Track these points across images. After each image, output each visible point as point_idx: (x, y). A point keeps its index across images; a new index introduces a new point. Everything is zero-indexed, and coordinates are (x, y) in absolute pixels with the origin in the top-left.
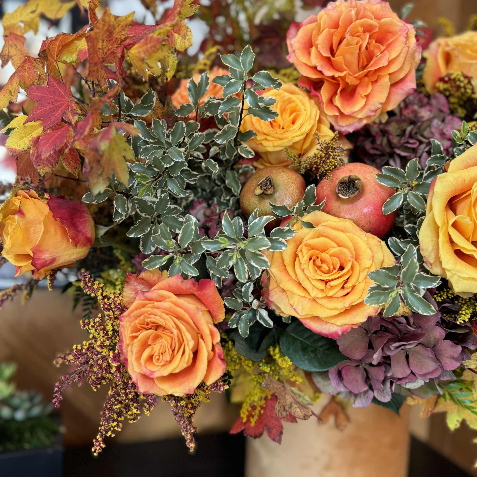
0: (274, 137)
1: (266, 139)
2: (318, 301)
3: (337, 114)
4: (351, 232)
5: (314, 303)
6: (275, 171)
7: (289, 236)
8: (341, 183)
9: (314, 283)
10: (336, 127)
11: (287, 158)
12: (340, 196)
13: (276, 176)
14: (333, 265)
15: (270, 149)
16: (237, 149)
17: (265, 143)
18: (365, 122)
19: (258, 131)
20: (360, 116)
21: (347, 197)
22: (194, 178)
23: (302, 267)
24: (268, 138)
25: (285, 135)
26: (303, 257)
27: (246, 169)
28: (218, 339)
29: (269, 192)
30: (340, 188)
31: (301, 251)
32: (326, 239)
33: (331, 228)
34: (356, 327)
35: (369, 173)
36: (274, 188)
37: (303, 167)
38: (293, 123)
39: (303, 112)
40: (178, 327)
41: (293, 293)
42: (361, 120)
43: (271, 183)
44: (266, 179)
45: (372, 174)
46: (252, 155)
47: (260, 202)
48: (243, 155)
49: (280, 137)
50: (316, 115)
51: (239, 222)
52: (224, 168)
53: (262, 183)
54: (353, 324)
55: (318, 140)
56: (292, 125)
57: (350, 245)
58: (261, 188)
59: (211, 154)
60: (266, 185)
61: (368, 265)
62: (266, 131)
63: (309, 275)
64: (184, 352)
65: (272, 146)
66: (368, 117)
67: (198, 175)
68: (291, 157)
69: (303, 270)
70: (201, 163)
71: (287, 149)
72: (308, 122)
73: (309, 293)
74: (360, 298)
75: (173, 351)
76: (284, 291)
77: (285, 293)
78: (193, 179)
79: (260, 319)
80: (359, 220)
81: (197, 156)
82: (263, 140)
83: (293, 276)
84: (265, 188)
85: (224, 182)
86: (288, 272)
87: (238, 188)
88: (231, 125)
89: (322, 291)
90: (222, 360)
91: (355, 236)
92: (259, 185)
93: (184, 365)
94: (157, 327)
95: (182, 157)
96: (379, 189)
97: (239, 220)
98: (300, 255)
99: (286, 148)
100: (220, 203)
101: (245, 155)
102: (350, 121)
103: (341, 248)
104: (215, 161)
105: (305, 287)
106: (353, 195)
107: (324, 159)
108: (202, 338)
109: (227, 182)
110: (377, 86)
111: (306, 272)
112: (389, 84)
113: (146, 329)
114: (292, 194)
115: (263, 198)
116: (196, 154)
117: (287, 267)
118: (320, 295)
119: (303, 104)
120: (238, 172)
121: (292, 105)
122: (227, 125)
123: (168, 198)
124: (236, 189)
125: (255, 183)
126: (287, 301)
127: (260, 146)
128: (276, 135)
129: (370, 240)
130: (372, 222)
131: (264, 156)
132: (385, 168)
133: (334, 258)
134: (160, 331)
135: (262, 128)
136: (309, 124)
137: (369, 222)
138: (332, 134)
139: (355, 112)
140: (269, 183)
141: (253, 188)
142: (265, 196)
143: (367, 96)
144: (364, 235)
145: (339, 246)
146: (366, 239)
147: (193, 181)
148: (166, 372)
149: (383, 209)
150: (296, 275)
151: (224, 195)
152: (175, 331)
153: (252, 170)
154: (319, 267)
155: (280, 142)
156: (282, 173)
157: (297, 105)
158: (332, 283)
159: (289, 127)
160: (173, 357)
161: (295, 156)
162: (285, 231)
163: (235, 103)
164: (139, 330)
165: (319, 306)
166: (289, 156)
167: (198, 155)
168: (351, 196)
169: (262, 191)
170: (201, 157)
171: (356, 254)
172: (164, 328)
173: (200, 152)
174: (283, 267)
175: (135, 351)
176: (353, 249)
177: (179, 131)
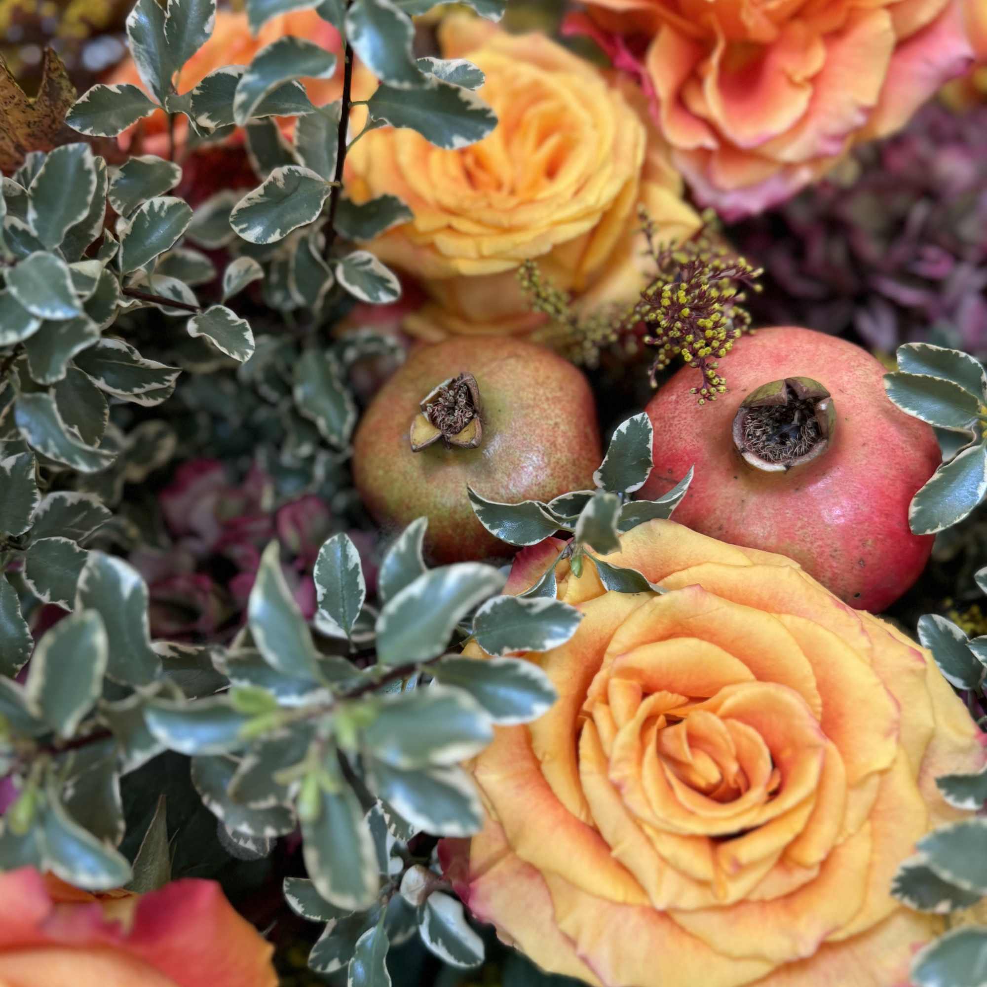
0: (479, 222)
1: (450, 228)
2: (680, 919)
3: (710, 142)
4: (800, 614)
5: (663, 929)
6: (484, 355)
7: (551, 635)
8: (751, 410)
9: (668, 847)
10: (703, 193)
11: (531, 305)
12: (752, 460)
13: (490, 374)
14: (738, 759)
15: (467, 267)
16: (333, 268)
17: (447, 243)
18: (805, 176)
19: (419, 198)
20: (790, 153)
21: (779, 467)
22: (155, 385)
23: (615, 775)
24: (456, 222)
25: (523, 216)
26: (616, 729)
27: (372, 348)
29: (464, 438)
30: (750, 428)
31: (606, 701)
32: (705, 646)
33: (719, 593)
35: (850, 369)
36: (484, 422)
37: (594, 343)
38: (552, 171)
39: (588, 134)
41: (573, 886)
42: (789, 168)
43: (470, 402)
44: (450, 386)
45: (859, 372)
46: (392, 292)
47: (427, 471)
48: (357, 292)
49: (505, 221)
50: (635, 146)
51: (346, 557)
52: (288, 338)
53: (434, 401)
55: (649, 237)
56: (544, 181)
57: (803, 668)
58: (433, 420)
59: (229, 289)
60: (451, 410)
61: (882, 762)
62: (449, 201)
63: (644, 812)
65: (473, 254)
66: (815, 160)
67: (169, 372)
68: (546, 300)
69: (617, 788)
70: (184, 320)
71: (530, 270)
72: (608, 171)
73: (643, 890)
74: (860, 911)
76: (532, 871)
77: (538, 880)
78: (148, 387)
79: (434, 939)
80: (821, 554)
81: (169, 295)
82: (438, 230)
83: (572, 804)
84: (449, 420)
85: (287, 390)
86: (547, 787)
87: (343, 419)
88: (302, 168)
89: (703, 883)
91: (821, 631)
92: (424, 408)
95: (67, 299)
96: (893, 430)
97: (344, 547)
98: (600, 714)
99: (528, 266)
100: (278, 471)
101: (365, 290)
102: (750, 173)
103: (769, 688)
104: (240, 315)
105: (628, 862)
106: (806, 459)
107: (686, 311)
109: (299, 393)
110: (846, 48)
111: (634, 800)
112: (891, 39)
114: (553, 444)
115: (442, 460)
116: (164, 286)
117: (545, 768)
118: (691, 898)
119: (587, 103)
120: (340, 357)
121: (546, 107)
122: (285, 169)
123: (32, 475)
124: (335, 422)
125: (408, 397)
126: (548, 912)
127: (428, 255)
128: (487, 216)
129: (879, 648)
130: (870, 560)
131: (441, 293)
132: (910, 349)
133: (740, 726)
135: (433, 186)
136: (612, 177)
137: (861, 561)
138: (690, 219)
139: (773, 139)
140: (462, 401)
141: (400, 418)
142: (450, 452)
143: (814, 80)
144: (857, 629)
145: (761, 676)
146: (863, 642)
147: (150, 394)
149: (913, 510)
150: (585, 803)
151: (292, 439)
153: (393, 350)
155: (504, 243)
156: (512, 361)
157: (564, 109)
159: (534, 186)
161: (558, 297)
162: (536, 610)
163: (311, 64)
165: (688, 943)
166: (538, 295)
167: (174, 291)
168: (797, 462)
169: (435, 434)
170: (190, 298)
171: (825, 705)
173: (182, 278)
174: (528, 765)
176: (812, 684)
177: (67, 188)
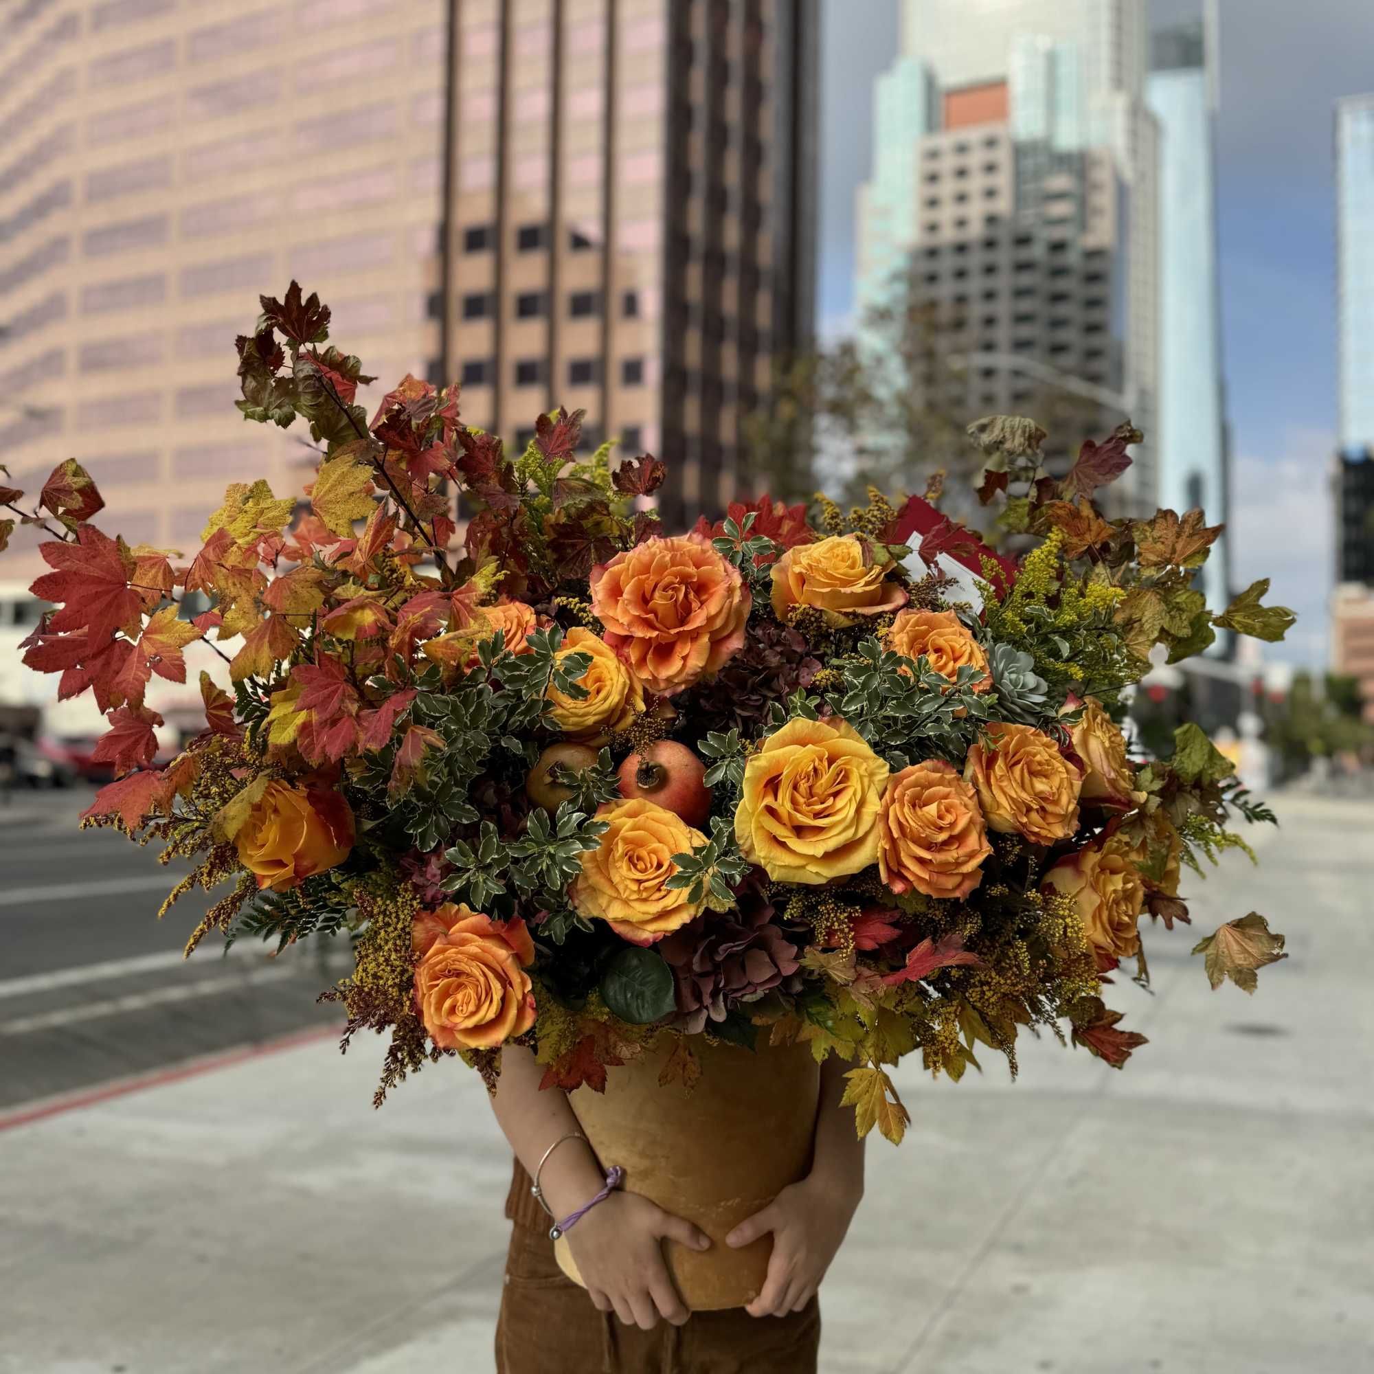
2: (629, 902)
5: (626, 905)
9: (627, 882)
14: (650, 863)
23: (616, 864)
28: (529, 987)
32: (645, 832)
33: (653, 819)
34: (669, 935)
40: (485, 975)
54: (666, 931)
57: (669, 838)
63: (623, 873)
64: (491, 1001)
73: (620, 894)
74: (676, 902)
75: (479, 999)
89: (636, 892)
90: (533, 1009)
93: (491, 1015)
94: (458, 974)
98: (615, 849)
103: (659, 844)
108: (511, 986)
111: (620, 869)
113: (448, 977)
118: (633, 896)
133: (652, 854)
134: (463, 979)
145: (658, 841)
148: (470, 1023)
152: (482, 979)
154: (635, 866)
158: (647, 884)
160: (478, 1008)
164: (438, 978)
165: (631, 909)
172: (468, 974)
175: (433, 1000)
176: (673, 846)
